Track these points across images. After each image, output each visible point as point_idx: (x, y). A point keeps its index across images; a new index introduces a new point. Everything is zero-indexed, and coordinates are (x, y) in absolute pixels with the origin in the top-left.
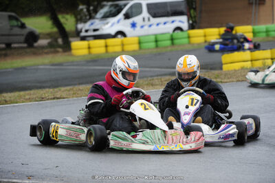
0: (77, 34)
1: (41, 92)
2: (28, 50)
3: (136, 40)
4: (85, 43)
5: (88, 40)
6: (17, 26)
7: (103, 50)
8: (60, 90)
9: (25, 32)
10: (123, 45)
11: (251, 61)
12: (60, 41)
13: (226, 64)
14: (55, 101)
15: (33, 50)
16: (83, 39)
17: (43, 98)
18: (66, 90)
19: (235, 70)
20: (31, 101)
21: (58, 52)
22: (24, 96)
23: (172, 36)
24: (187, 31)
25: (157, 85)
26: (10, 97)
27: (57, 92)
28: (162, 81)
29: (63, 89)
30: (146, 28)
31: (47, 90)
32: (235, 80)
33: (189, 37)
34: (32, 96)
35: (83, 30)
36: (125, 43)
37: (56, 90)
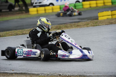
0: (32, 5)
1: (16, 32)
2: (10, 12)
3: (58, 7)
4: (35, 9)
5: (37, 7)
6: (4, 2)
7: (43, 12)
8: (25, 30)
9: (8, 4)
10: (53, 9)
11: (112, 15)
12: (24, 8)
13: (100, 17)
14: (23, 35)
15: (12, 12)
16: (35, 7)
17: (17, 34)
18: (28, 30)
19: (104, 20)
20: (12, 36)
21: (23, 13)
22: (9, 33)
23: (75, 5)
24: (81, 2)
25: (69, 27)
26: (2, 34)
27: (24, 31)
28: (71, 25)
29: (26, 30)
30: (63, 1)
31: (19, 30)
32: (104, 24)
33: (83, 5)
34: (12, 33)
35: (34, 3)
36: (53, 8)
37: (23, 30)
